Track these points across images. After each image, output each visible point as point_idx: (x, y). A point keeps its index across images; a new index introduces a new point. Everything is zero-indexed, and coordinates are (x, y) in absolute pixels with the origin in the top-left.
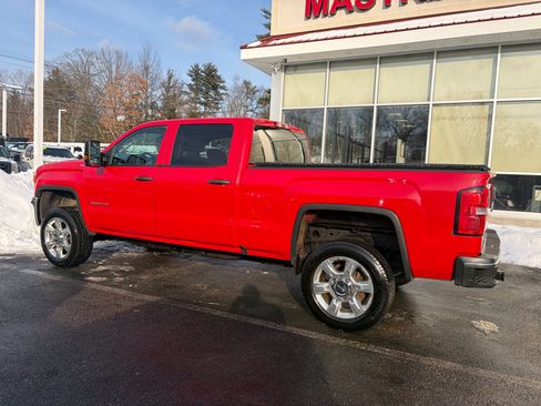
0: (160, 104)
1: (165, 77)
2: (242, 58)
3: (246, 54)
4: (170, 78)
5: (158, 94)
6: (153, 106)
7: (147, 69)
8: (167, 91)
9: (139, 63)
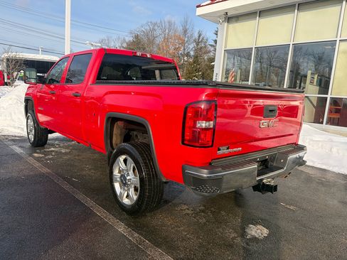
0: (192, 53)
1: (196, 35)
2: (197, 14)
3: (200, 11)
4: (199, 36)
5: (191, 48)
6: (188, 55)
7: (185, 31)
8: (197, 45)
9: (181, 28)
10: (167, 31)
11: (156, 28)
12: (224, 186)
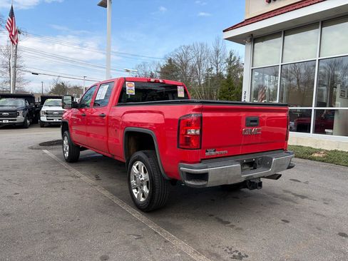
1: (228, 55)
4: (231, 56)
5: (224, 67)
7: (217, 52)
8: (230, 64)
9: (214, 49)
10: (200, 53)
11: (189, 51)
12: (210, 179)
